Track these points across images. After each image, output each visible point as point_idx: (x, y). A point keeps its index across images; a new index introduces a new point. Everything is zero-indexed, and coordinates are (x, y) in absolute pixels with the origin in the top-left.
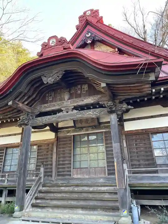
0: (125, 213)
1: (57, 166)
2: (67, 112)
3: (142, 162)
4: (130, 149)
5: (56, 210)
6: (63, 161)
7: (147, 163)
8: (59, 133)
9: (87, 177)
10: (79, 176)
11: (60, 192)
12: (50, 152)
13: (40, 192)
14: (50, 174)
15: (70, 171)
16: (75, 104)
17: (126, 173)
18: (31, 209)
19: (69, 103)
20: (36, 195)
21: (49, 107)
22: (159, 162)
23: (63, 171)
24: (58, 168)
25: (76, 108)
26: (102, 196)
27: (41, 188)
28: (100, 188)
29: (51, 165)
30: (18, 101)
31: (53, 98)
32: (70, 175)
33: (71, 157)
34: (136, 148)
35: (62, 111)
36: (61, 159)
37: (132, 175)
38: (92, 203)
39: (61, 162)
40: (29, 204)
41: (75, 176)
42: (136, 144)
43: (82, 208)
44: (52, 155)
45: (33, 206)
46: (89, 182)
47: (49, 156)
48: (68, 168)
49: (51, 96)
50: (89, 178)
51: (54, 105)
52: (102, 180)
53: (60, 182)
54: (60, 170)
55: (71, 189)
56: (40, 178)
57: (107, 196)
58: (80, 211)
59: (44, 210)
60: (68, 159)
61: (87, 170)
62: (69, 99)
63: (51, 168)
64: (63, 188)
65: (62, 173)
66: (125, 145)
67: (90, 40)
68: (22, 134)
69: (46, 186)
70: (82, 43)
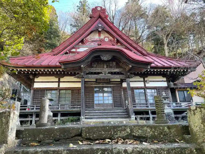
0: (133, 116)
1: (85, 102)
2: (105, 74)
10: (98, 108)
16: (109, 71)
19: (107, 70)
31: (96, 66)
32: (94, 107)
35: (102, 73)
39: (87, 100)
41: (96, 108)
48: (92, 103)
49: (95, 64)
54: (87, 104)
60: (92, 99)
61: (103, 105)
62: (107, 68)
65: (89, 106)
66: (123, 94)
67: (101, 29)
68: (59, 82)
69: (87, 110)
70: (95, 29)
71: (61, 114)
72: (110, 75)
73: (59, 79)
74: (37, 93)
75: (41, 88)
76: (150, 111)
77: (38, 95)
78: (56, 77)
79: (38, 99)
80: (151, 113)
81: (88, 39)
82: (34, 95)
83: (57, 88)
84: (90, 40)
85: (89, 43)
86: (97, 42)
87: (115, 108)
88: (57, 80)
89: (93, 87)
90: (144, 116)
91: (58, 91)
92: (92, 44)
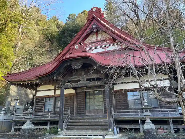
0: (110, 130)
1: (77, 109)
3: (122, 107)
4: (116, 100)
5: (79, 131)
6: (80, 106)
7: (124, 107)
8: (77, 90)
9: (93, 115)
10: (89, 114)
11: (80, 122)
12: (72, 101)
13: (69, 122)
14: (73, 113)
15: (84, 112)
16: (88, 78)
17: (113, 113)
18: (66, 131)
19: (85, 77)
20: (67, 124)
21: (74, 79)
23: (80, 112)
24: (77, 110)
25: (88, 80)
26: (101, 124)
27: (69, 120)
29: (73, 108)
30: (58, 76)
31: (75, 73)
32: (84, 114)
33: (84, 104)
34: (120, 100)
35: (81, 81)
36: (79, 105)
37: (116, 113)
38: (96, 127)
39: (79, 107)
40: (64, 128)
41: (87, 114)
42: (120, 98)
43: (91, 129)
44: (73, 102)
45: (67, 129)
46: (94, 117)
47: (72, 103)
48: (83, 110)
49: (74, 72)
50: (94, 115)
51: (77, 78)
53: (78, 117)
54: (79, 111)
55: (85, 121)
56: (69, 115)
57: (103, 124)
58: (91, 131)
59: (72, 131)
60: (83, 105)
61: (94, 111)
62: (84, 75)
63: (73, 110)
64: (81, 120)
65: (79, 113)
66: (114, 98)
67: (95, 30)
68: (55, 89)
69: (72, 119)
70: (90, 31)
72: (88, 82)
73: (55, 87)
74: (38, 101)
75: (41, 96)
76: (140, 120)
77: (39, 103)
78: (53, 85)
79: (39, 106)
80: (141, 123)
81: (86, 42)
82: (36, 103)
83: (53, 95)
84: (88, 42)
85: (87, 46)
86: (94, 43)
87: (106, 114)
88: (53, 87)
89: (84, 92)
90: (133, 127)
91: (54, 98)
92: (90, 46)
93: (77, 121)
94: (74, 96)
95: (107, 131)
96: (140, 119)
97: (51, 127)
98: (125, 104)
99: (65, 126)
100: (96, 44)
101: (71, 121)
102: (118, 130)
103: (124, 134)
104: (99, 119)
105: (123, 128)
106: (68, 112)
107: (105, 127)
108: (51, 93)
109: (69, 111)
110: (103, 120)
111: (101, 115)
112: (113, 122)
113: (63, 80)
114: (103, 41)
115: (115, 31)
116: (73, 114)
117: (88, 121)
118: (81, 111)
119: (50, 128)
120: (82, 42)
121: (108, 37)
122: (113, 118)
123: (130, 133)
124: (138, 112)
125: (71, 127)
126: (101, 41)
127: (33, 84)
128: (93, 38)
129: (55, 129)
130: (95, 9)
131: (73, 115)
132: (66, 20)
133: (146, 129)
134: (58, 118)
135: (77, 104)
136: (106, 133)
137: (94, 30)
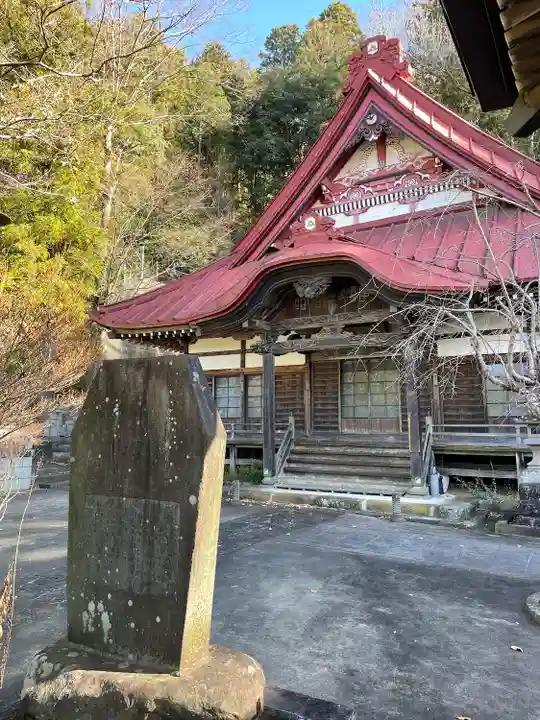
0: (419, 481)
1: (313, 413)
3: (462, 412)
5: (322, 478)
6: (323, 404)
7: (471, 413)
8: (312, 358)
9: (366, 433)
10: (353, 431)
11: (325, 454)
12: (298, 389)
13: (293, 452)
14: (302, 424)
15: (337, 422)
16: (347, 322)
17: (430, 430)
18: (284, 475)
19: (337, 320)
20: (287, 458)
21: (302, 324)
22: (492, 412)
23: (325, 422)
24: (315, 417)
25: (348, 328)
26: (389, 461)
27: (293, 447)
28: (386, 451)
29: (303, 410)
30: (255, 318)
31: (307, 307)
32: (337, 428)
35: (324, 331)
36: (320, 401)
38: (373, 470)
39: (319, 407)
40: (280, 469)
41: (346, 431)
44: (302, 393)
45: (286, 471)
46: (370, 441)
47: (298, 395)
48: (333, 416)
49: (303, 302)
50: (370, 435)
51: (312, 322)
52: (391, 439)
53: (319, 439)
54: (319, 419)
55: (341, 450)
56: (290, 433)
57: (397, 462)
58: (358, 480)
61: (368, 422)
62: (336, 312)
63: (303, 416)
64: (327, 449)
65: (323, 425)
67: (376, 134)
68: (243, 352)
69: (300, 445)
70: (356, 140)
71: (239, 449)
72: (348, 334)
73: (243, 343)
76: (519, 456)
78: (236, 339)
80: (519, 465)
81: (340, 180)
83: (238, 369)
84: (348, 181)
85: (345, 194)
86: (372, 184)
87: (405, 433)
88: (237, 345)
89: (335, 363)
90: (494, 475)
91: (242, 378)
92: (355, 195)
93: (316, 449)
94: (302, 374)
95: (410, 484)
96: (520, 453)
97: (241, 462)
98: (474, 402)
99: (283, 462)
100: (379, 188)
101: (298, 448)
102: (446, 481)
103: (464, 495)
104: (384, 448)
105: (460, 477)
106: (288, 421)
107: (403, 472)
108: (232, 363)
109: (291, 420)
110: (396, 451)
111: (393, 435)
112: (428, 459)
113: (268, 328)
114: (407, 172)
115: (450, 134)
116: (303, 428)
117: (349, 450)
118: (326, 420)
119: (237, 466)
120: (326, 181)
121: (424, 159)
122: (430, 448)
123: (482, 494)
124: (515, 432)
125: (300, 466)
126: (398, 175)
127: (178, 336)
128: (366, 164)
129: (254, 471)
130: (375, 44)
131: (301, 432)
132: (261, 55)
133: (529, 485)
134: (261, 440)
135: (314, 398)
136: (406, 489)
137: (370, 137)
